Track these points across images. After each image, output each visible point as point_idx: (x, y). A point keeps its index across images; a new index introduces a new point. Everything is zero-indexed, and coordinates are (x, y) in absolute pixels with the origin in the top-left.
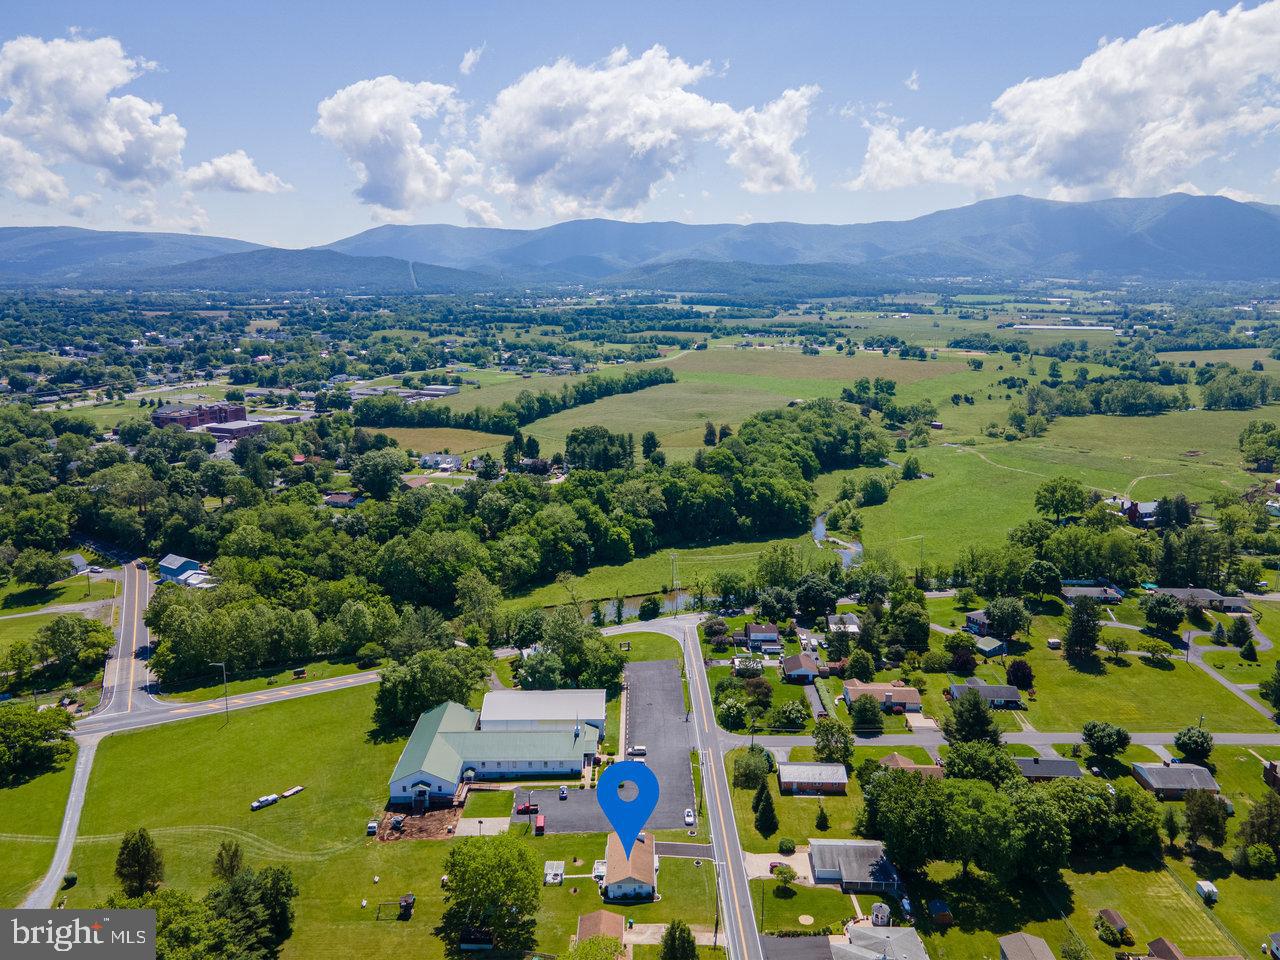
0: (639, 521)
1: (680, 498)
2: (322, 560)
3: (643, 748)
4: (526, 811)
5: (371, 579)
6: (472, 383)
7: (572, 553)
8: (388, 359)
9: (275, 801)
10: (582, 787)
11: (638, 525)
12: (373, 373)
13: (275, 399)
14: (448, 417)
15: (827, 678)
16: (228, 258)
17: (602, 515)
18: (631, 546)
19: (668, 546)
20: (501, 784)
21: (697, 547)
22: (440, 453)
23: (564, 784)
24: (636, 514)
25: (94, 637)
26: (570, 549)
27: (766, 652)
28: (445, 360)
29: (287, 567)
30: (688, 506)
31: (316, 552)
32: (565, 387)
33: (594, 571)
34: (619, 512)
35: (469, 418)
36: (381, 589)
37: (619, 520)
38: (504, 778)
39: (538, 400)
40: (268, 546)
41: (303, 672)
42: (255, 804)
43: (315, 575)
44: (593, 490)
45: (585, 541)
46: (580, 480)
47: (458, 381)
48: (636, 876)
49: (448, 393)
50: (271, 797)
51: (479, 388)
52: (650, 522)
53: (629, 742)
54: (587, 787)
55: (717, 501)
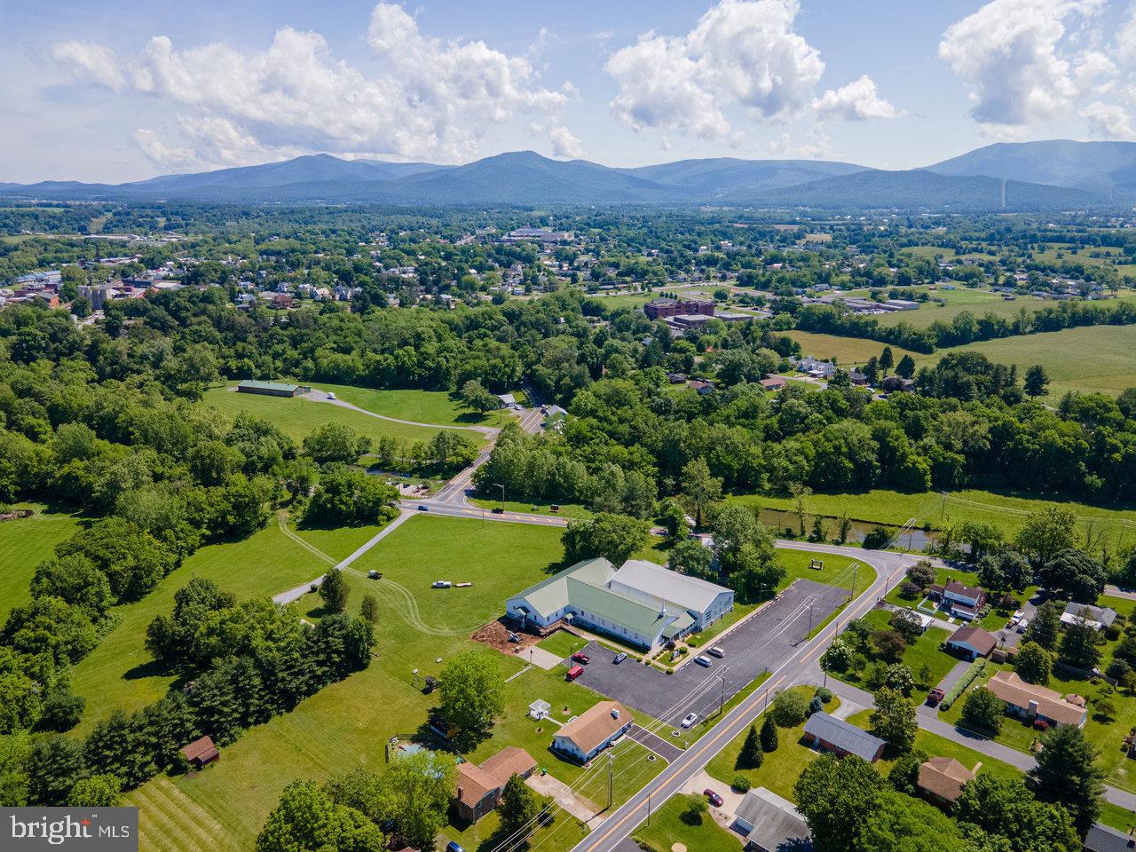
0: (949, 454)
1: (1012, 439)
2: (624, 429)
3: (722, 651)
4: (578, 660)
5: (652, 451)
6: (939, 301)
7: (851, 470)
8: (875, 273)
9: (448, 587)
10: (639, 661)
11: (945, 458)
12: (851, 285)
13: (747, 300)
14: (873, 330)
15: (1001, 663)
16: (835, 179)
17: (905, 440)
18: (929, 477)
19: (981, 487)
20: (585, 633)
21: (1017, 496)
22: (827, 361)
23: (626, 651)
24: (948, 447)
25: (460, 449)
26: (851, 466)
27: (955, 615)
28: (934, 278)
29: (599, 428)
30: (1018, 451)
31: (621, 421)
32: (1023, 312)
33: (874, 493)
34: (928, 440)
35: (891, 332)
36: (655, 460)
37: (926, 449)
38: (593, 630)
39: (980, 323)
40: (596, 411)
41: (557, 508)
42: (435, 584)
43: (615, 439)
44: (909, 413)
45: (870, 462)
46: (899, 402)
47: (924, 298)
48: (576, 740)
49: (906, 308)
50: (446, 583)
51: (942, 306)
52: (961, 458)
53: (721, 643)
54: (643, 662)
55: (1061, 451)
